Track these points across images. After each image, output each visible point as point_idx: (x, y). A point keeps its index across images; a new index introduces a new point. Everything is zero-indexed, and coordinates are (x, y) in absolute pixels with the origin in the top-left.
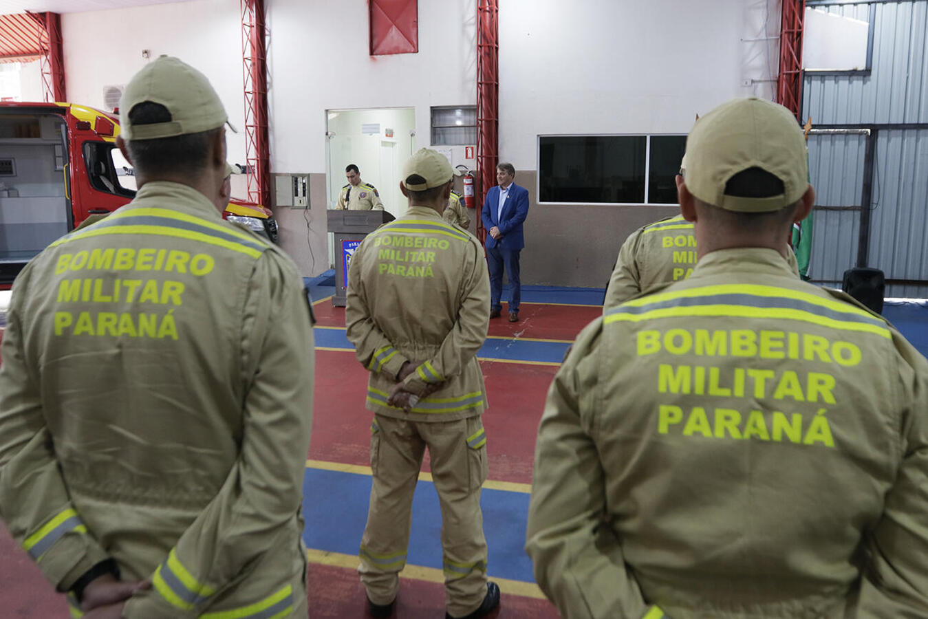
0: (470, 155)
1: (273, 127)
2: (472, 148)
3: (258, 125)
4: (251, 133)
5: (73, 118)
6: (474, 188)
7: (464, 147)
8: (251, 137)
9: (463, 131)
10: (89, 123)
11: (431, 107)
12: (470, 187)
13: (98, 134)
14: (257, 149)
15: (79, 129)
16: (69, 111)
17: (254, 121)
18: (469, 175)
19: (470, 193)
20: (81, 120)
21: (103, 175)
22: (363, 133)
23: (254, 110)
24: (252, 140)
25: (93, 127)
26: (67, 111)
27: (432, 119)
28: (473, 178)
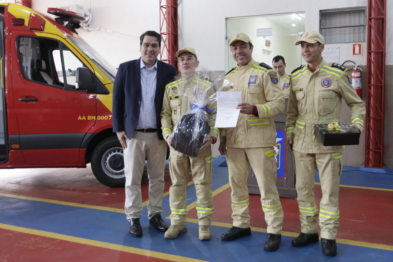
0: (357, 51)
1: (182, 34)
2: (360, 46)
3: (170, 32)
4: (165, 39)
5: (10, 15)
6: (361, 81)
7: (352, 44)
8: (165, 43)
9: (348, 32)
10: (23, 20)
11: (320, 11)
12: (359, 80)
13: (31, 29)
14: (169, 52)
15: (14, 25)
16: (7, 9)
17: (167, 29)
18: (357, 69)
19: (359, 86)
20: (17, 17)
21: (44, 71)
22: (257, 36)
23: (167, 19)
24: (165, 45)
25: (26, 23)
26: (5, 9)
27: (320, 21)
28: (360, 71)
